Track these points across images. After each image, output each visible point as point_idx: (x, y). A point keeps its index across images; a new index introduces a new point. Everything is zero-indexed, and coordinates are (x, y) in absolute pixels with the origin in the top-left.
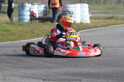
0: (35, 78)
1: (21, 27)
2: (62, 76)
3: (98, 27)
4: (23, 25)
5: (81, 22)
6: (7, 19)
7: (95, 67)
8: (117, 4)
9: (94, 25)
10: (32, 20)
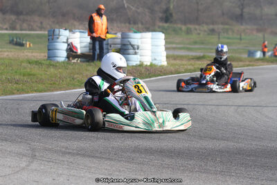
0: (84, 155)
1: (52, 70)
3: (179, 73)
4: (56, 66)
5: (151, 63)
6: (27, 56)
8: (209, 34)
9: (173, 70)
10: (71, 59)
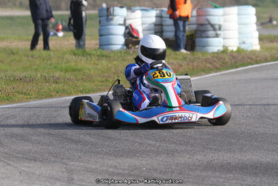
0: (138, 176)
1: (104, 62)
2: (198, 173)
4: (109, 57)
5: (238, 48)
7: (274, 150)
9: (268, 55)
10: (130, 45)
